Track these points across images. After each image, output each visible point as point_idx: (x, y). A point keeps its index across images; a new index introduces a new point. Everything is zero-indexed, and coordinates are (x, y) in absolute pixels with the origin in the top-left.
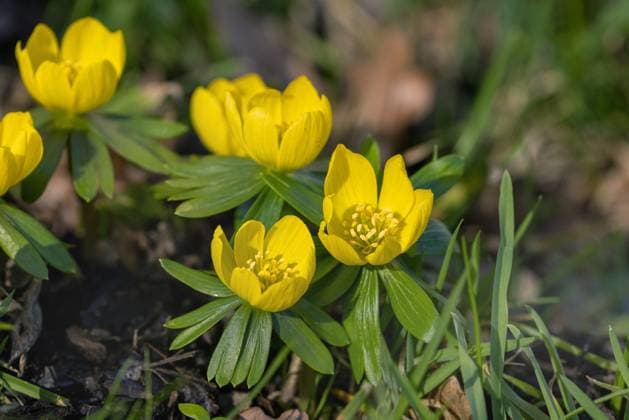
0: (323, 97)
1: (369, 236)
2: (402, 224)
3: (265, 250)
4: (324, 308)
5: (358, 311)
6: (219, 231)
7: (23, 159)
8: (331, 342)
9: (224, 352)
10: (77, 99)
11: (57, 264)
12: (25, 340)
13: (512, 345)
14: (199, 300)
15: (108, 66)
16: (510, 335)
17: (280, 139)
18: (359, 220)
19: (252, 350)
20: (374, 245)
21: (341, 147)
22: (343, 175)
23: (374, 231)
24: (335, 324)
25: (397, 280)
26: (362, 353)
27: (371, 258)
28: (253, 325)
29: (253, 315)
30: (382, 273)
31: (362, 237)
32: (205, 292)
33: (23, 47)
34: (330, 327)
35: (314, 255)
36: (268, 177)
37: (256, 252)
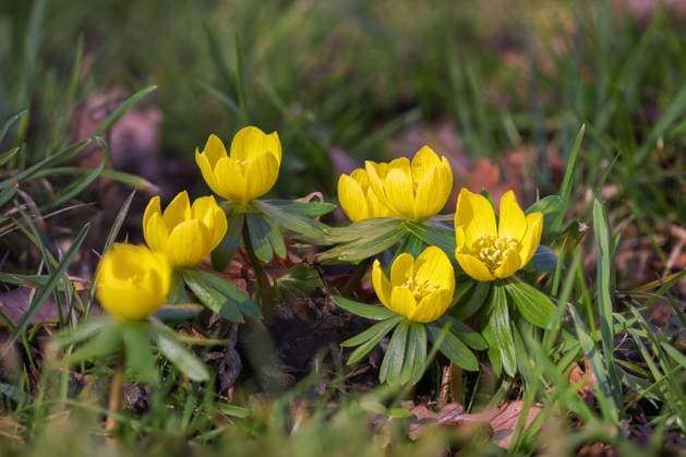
0: (443, 158)
1: (495, 256)
2: (519, 246)
3: (414, 277)
4: (466, 321)
5: (492, 320)
6: (376, 263)
7: (213, 230)
8: (475, 348)
9: (391, 360)
10: (249, 187)
11: (249, 314)
12: (231, 375)
13: (618, 329)
14: (367, 324)
15: (270, 156)
16: (616, 321)
17: (415, 194)
18: (485, 246)
19: (413, 356)
20: (499, 263)
21: (464, 191)
22: (469, 215)
23: (499, 251)
24: (477, 334)
25: (521, 290)
26: (499, 352)
27: (499, 272)
28: (411, 337)
29: (411, 326)
30: (508, 287)
31: (489, 257)
32: (370, 317)
33: (200, 152)
34: (472, 336)
35: (453, 276)
36: (408, 225)
37: (407, 279)
